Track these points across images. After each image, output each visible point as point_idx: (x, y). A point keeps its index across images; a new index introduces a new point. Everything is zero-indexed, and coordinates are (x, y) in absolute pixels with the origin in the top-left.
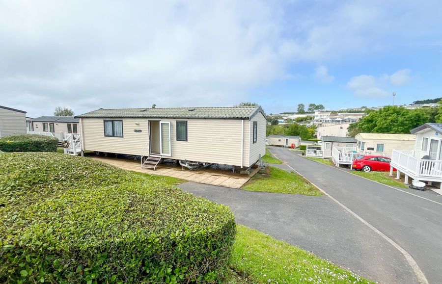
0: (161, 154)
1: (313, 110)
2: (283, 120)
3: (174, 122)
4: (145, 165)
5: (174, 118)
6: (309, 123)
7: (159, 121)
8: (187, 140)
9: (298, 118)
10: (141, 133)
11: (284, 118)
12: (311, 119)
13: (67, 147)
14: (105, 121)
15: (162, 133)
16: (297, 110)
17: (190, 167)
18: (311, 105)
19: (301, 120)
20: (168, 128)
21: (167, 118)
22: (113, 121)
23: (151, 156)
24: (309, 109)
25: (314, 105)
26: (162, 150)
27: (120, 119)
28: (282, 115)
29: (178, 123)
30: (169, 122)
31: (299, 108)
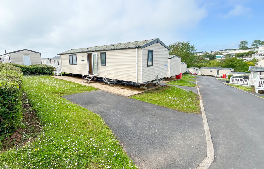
0: (93, 74)
1: (258, 46)
2: (222, 56)
3: (99, 53)
4: (85, 81)
5: (99, 51)
6: (251, 57)
7: (92, 54)
8: (106, 65)
9: (238, 54)
10: (84, 61)
11: (223, 54)
12: (254, 53)
13: (55, 70)
14: (69, 55)
15: (93, 61)
16: (239, 46)
17: (109, 83)
18: (256, 41)
19: (242, 55)
20: (96, 58)
21: (95, 51)
22: (72, 55)
23: (89, 75)
24: (253, 45)
25: (260, 41)
26: (94, 72)
27: (75, 53)
28: (222, 52)
29: (101, 53)
30: (96, 54)
31: (242, 44)
